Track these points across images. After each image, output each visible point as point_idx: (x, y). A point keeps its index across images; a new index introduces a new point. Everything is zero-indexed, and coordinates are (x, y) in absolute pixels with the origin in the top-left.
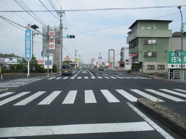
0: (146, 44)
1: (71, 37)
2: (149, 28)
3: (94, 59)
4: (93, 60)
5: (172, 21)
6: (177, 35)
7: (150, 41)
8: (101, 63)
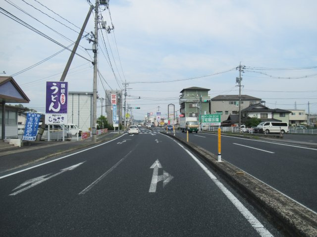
0: (191, 107)
1: (138, 108)
2: (193, 94)
3: (151, 114)
4: (149, 115)
5: (210, 90)
6: (221, 98)
7: (194, 105)
8: (160, 120)
